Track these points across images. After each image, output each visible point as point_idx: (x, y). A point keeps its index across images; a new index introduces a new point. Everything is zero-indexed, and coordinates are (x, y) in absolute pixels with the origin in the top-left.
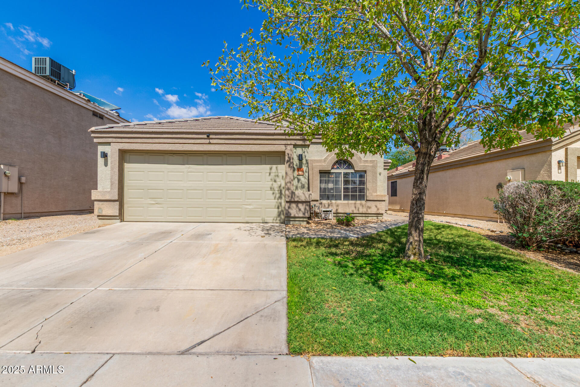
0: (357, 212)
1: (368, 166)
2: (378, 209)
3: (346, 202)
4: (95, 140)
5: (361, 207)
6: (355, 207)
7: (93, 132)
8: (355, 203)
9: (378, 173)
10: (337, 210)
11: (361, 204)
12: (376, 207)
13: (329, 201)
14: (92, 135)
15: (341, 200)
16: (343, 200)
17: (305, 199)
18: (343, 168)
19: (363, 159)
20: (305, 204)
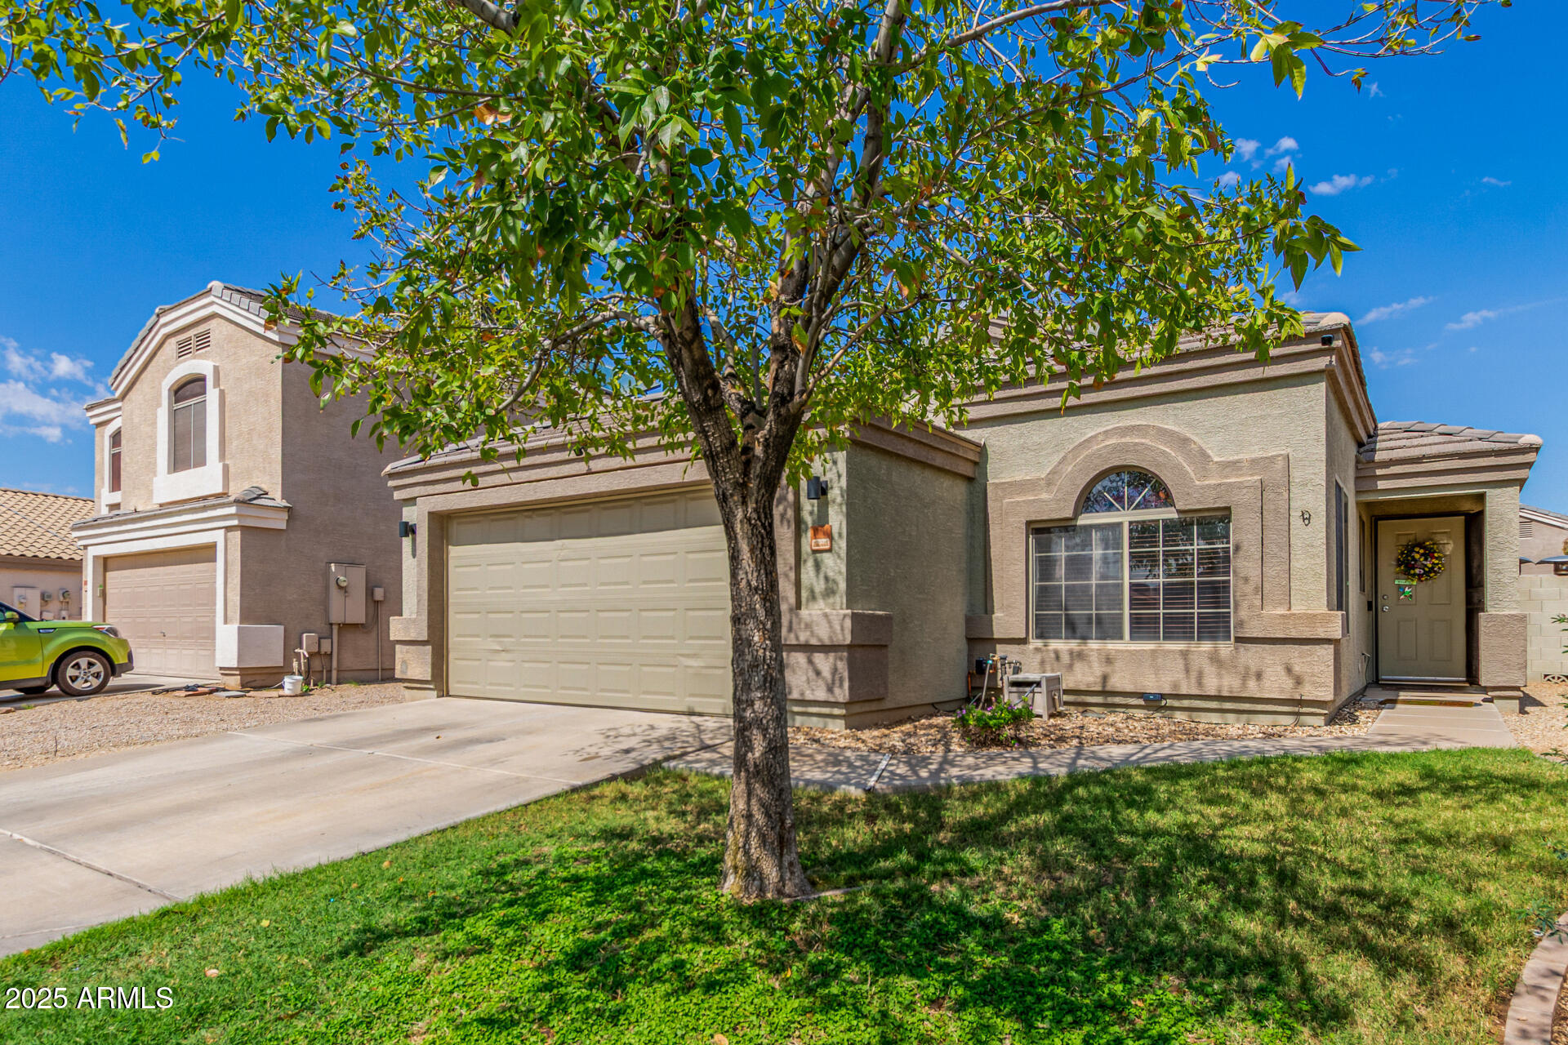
0: (1195, 691)
1: (1240, 486)
2: (1299, 681)
3: (1148, 646)
4: (397, 495)
5: (1210, 671)
6: (1187, 671)
7: (392, 476)
8: (1185, 654)
9: (1296, 514)
10: (1105, 678)
11: (1215, 658)
12: (1289, 670)
13: (1074, 644)
14: (391, 483)
15: (1121, 638)
16: (1132, 638)
17: (831, 638)
18: (1131, 502)
19: (1216, 459)
20: (832, 655)
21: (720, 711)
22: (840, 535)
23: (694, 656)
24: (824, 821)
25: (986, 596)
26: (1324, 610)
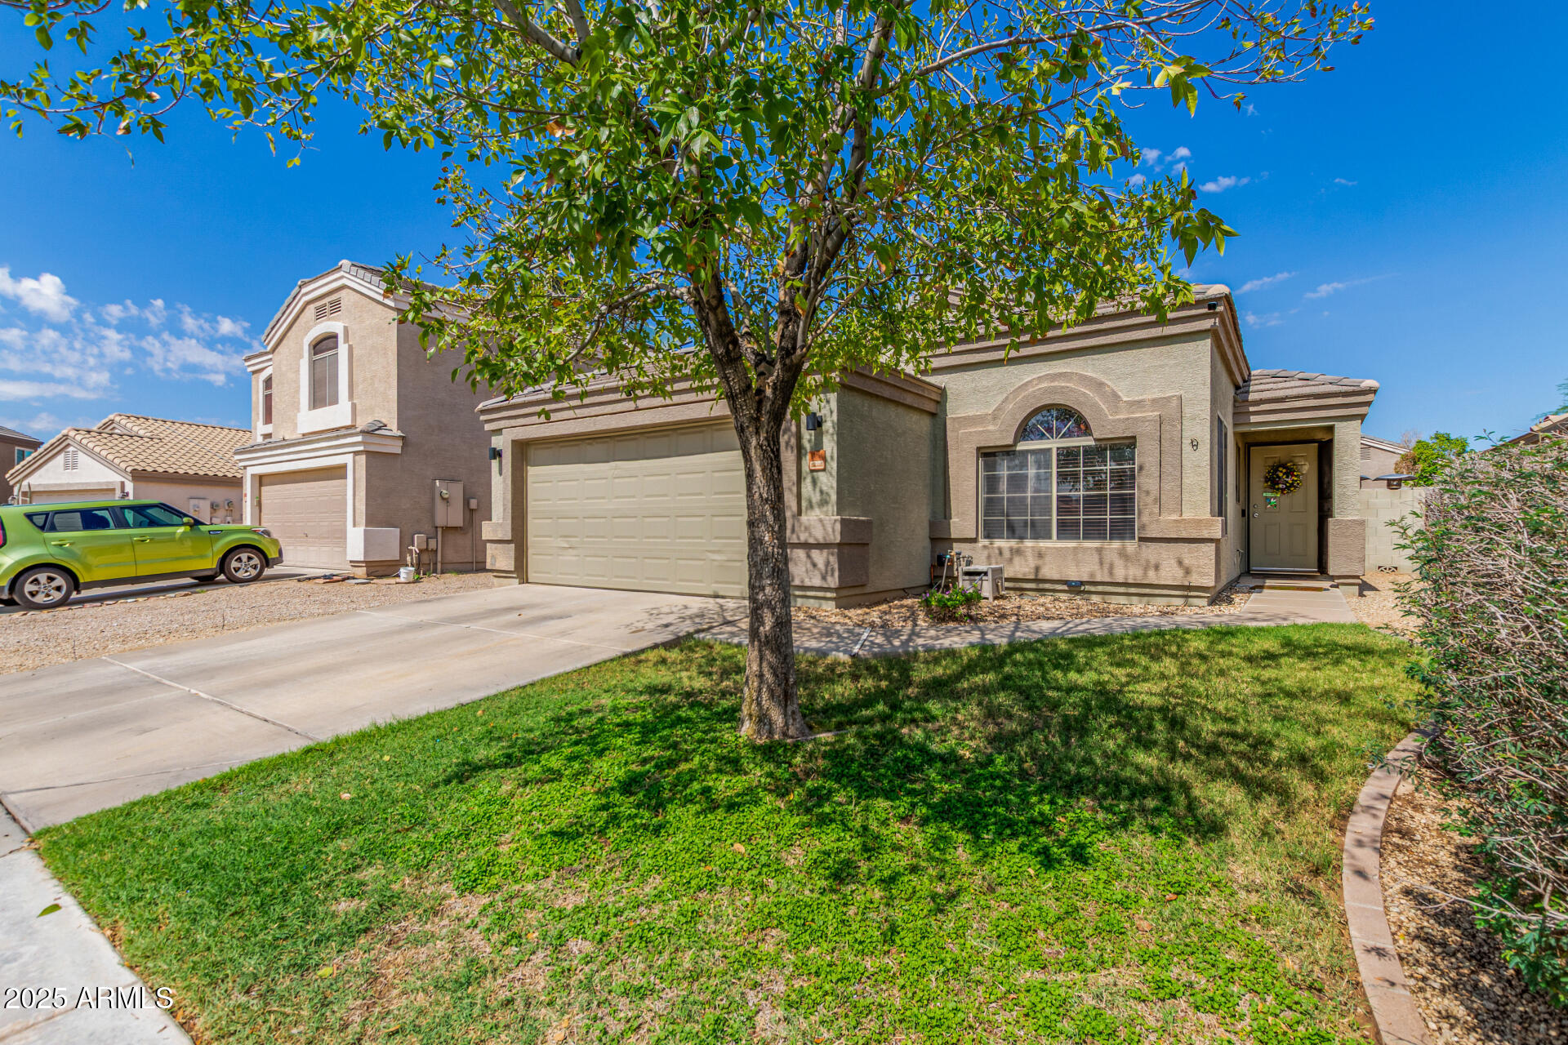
0: (1107, 579)
1: (1143, 420)
2: (1187, 572)
3: (1071, 544)
4: (488, 428)
5: (1119, 563)
6: (1101, 563)
7: (483, 412)
8: (1099, 550)
9: (1186, 442)
10: (1037, 569)
11: (1123, 554)
12: (1180, 562)
13: (1013, 543)
14: (484, 418)
15: (1050, 538)
16: (1058, 538)
17: (824, 538)
18: (1058, 434)
19: (1125, 399)
20: (825, 552)
21: (738, 594)
22: (832, 458)
23: (718, 552)
24: (819, 679)
25: (945, 505)
26: (1208, 516)
